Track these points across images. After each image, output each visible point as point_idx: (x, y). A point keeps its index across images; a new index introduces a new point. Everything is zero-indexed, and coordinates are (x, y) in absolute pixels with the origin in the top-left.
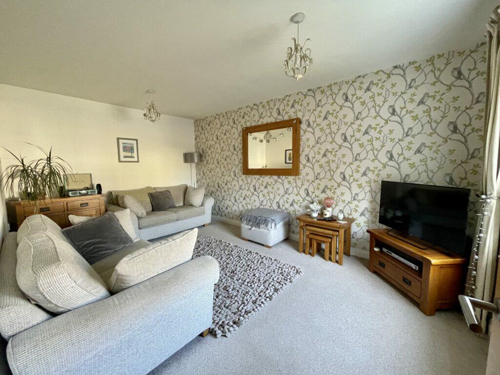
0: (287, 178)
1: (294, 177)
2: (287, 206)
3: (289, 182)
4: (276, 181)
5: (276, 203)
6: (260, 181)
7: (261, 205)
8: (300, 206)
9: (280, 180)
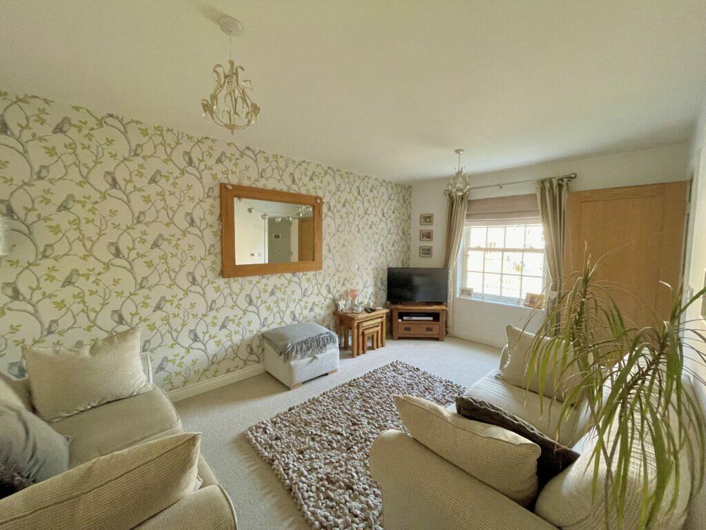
0: (305, 275)
1: (314, 272)
2: (306, 312)
3: (308, 280)
4: (290, 281)
5: (289, 313)
6: (261, 286)
7: (264, 326)
8: (321, 309)
9: (295, 279)
